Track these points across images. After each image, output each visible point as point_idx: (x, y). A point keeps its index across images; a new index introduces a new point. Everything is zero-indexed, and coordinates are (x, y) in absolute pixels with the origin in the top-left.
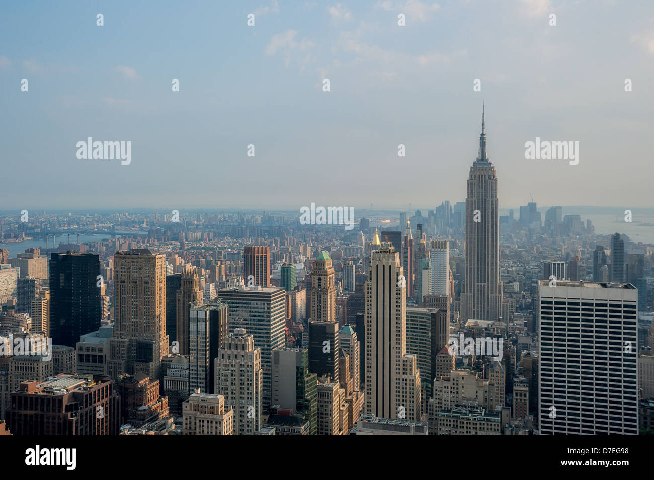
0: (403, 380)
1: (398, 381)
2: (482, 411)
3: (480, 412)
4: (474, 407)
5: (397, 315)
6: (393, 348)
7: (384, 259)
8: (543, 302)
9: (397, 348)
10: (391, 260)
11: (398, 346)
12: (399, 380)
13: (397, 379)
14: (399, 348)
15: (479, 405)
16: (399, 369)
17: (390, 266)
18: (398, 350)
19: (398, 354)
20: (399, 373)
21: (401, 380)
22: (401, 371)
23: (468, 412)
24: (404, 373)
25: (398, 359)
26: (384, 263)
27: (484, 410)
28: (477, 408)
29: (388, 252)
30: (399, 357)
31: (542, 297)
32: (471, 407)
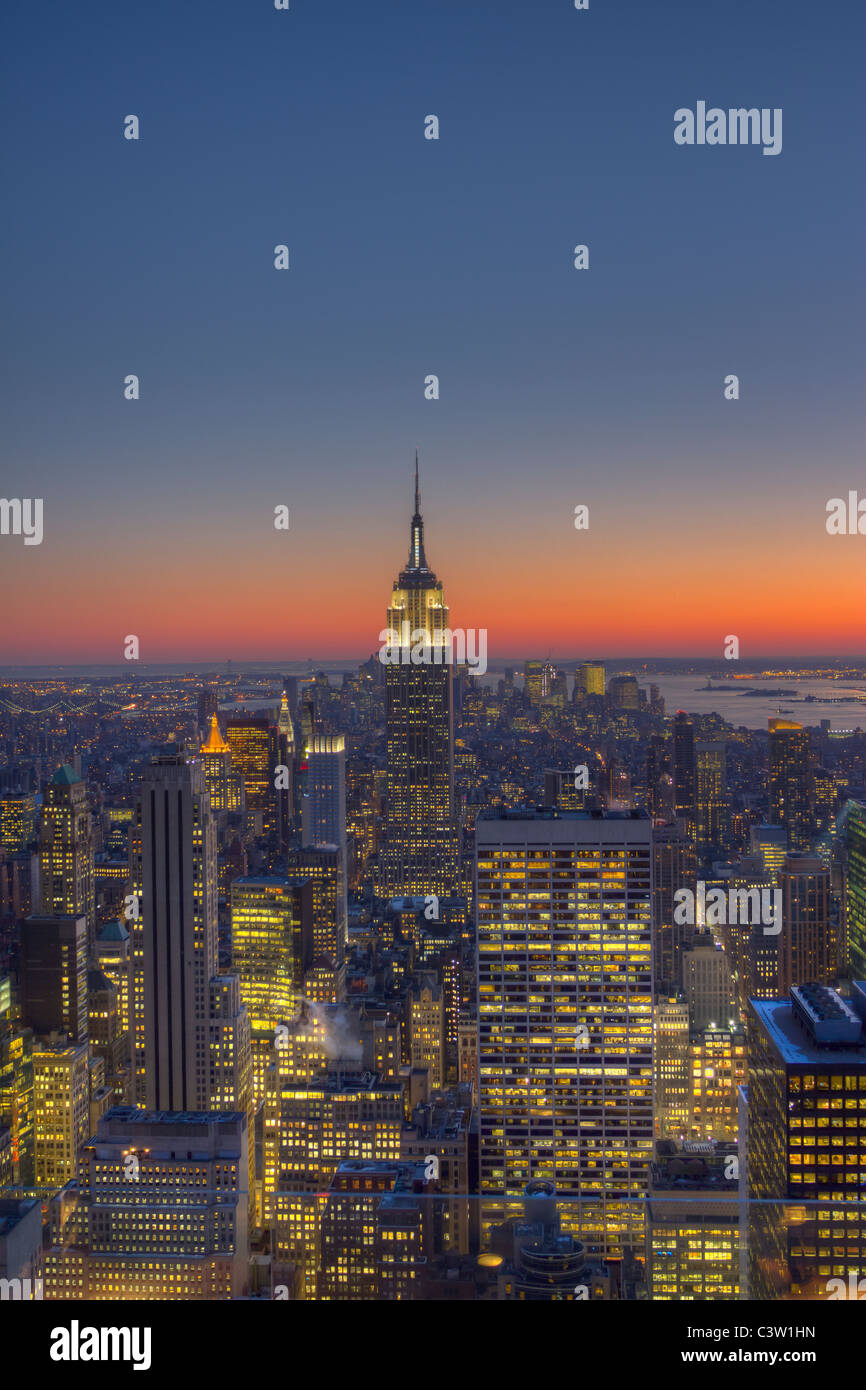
0: (211, 1029)
1: (201, 1033)
2: (369, 1081)
3: (365, 1083)
4: (353, 1074)
6: (190, 963)
7: (166, 778)
8: (481, 855)
9: (197, 963)
10: (180, 780)
11: (199, 959)
12: (203, 1029)
13: (198, 1029)
14: (202, 964)
15: (365, 1069)
16: (203, 1007)
17: (180, 792)
18: (199, 968)
19: (200, 977)
20: (203, 1016)
21: (207, 1029)
22: (207, 1012)
23: (339, 1084)
24: (212, 1016)
25: (200, 986)
26: (167, 788)
27: (374, 1077)
28: (359, 1075)
29: (173, 764)
30: (202, 981)
31: (480, 844)
32: (347, 1074)
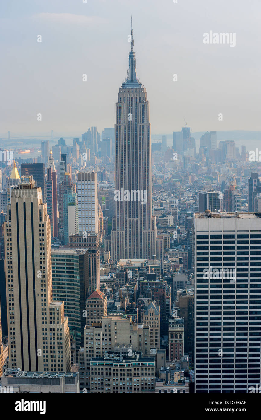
0: (51, 330)
1: (45, 332)
2: (136, 356)
3: (134, 357)
4: (128, 353)
5: (41, 259)
6: (38, 295)
7: (24, 196)
8: (199, 237)
9: (42, 295)
10: (32, 196)
11: (43, 293)
12: (46, 330)
13: (43, 329)
14: (45, 296)
15: (133, 351)
16: (46, 319)
17: (32, 203)
18: (44, 298)
19: (44, 302)
20: (46, 323)
21: (48, 330)
22: (48, 320)
23: (121, 359)
24: (51, 323)
25: (44, 307)
26: (24, 201)
27: (138, 355)
29: (28, 188)
30: (45, 305)
31: (197, 231)
